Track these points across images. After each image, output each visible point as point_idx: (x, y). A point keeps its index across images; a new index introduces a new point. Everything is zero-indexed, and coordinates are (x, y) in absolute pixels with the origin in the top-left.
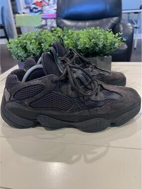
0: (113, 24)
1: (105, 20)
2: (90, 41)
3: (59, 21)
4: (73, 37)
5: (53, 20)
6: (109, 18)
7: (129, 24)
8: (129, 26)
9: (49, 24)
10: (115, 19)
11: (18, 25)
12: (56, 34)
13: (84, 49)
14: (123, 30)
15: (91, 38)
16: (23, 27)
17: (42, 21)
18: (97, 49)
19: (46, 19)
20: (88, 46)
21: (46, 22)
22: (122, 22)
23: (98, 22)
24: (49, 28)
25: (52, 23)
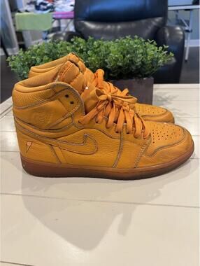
0: (155, 26)
1: (143, 21)
2: (124, 56)
3: (78, 23)
4: (100, 51)
5: (69, 20)
6: (150, 19)
7: (178, 28)
8: (178, 31)
9: (63, 26)
10: (158, 20)
11: (18, 28)
12: (77, 46)
13: (115, 69)
14: (170, 36)
15: (125, 52)
16: (26, 30)
17: (53, 22)
18: (134, 68)
19: (59, 19)
20: (120, 64)
21: (59, 23)
22: (168, 24)
23: (133, 25)
24: (64, 34)
25: (68, 24)
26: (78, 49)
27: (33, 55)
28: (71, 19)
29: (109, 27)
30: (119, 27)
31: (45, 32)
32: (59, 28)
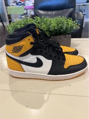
0: (70, 12)
1: (65, 10)
2: (58, 25)
3: (35, 11)
4: (47, 23)
5: (31, 10)
6: (68, 9)
7: (81, 13)
8: (81, 14)
9: (29, 12)
10: (71, 9)
11: (9, 13)
13: (54, 31)
14: (77, 17)
15: (58, 23)
16: (12, 14)
17: (24, 11)
19: (27, 9)
20: (56, 28)
21: (27, 11)
22: (76, 11)
23: (60, 12)
24: (30, 16)
25: (31, 12)
26: (37, 22)
27: (17, 24)
28: (32, 9)
29: (49, 13)
30: (54, 13)
31: (21, 15)
32: (27, 13)
